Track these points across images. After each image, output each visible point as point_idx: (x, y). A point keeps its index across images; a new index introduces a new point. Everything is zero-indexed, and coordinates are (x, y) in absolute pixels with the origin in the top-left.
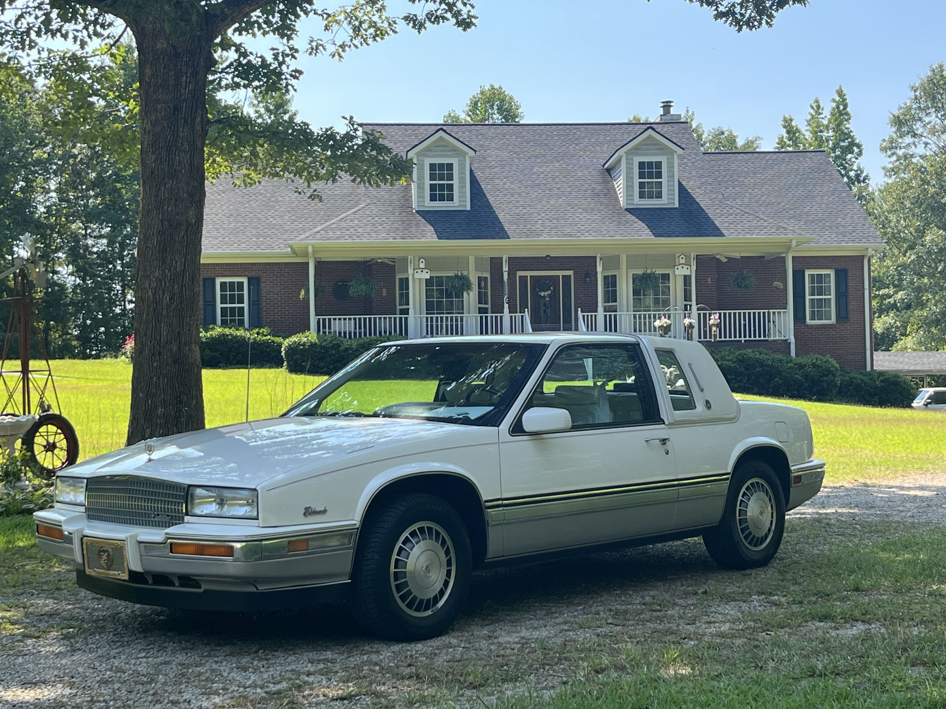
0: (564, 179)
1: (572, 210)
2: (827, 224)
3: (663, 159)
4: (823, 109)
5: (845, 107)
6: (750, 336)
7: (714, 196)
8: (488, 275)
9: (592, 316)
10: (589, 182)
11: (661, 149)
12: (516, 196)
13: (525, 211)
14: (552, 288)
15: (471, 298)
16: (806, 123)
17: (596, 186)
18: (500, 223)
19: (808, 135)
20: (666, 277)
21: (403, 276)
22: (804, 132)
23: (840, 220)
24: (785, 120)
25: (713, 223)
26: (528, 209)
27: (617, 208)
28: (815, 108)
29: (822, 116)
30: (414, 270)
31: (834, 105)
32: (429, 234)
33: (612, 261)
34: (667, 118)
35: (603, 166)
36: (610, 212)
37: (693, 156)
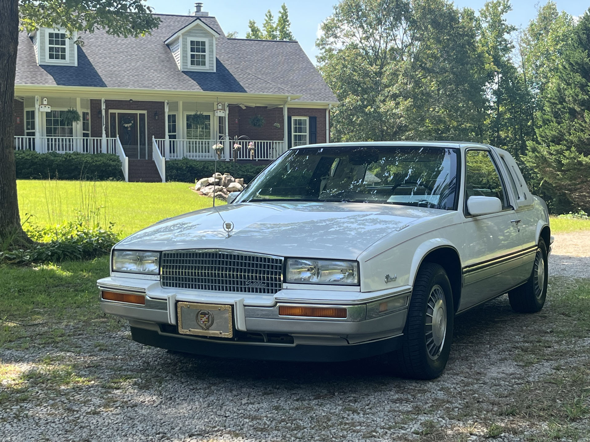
0: (139, 49)
1: (147, 70)
2: (304, 88)
3: (206, 40)
4: (273, 17)
5: (287, 16)
6: (261, 157)
7: (237, 66)
8: (89, 111)
9: (161, 141)
10: (156, 52)
11: (205, 33)
12: (108, 59)
13: (115, 69)
14: (132, 122)
15: (77, 126)
16: (263, 26)
17: (161, 55)
18: (99, 76)
19: (265, 33)
20: (208, 117)
21: (30, 109)
22: (262, 31)
23: (311, 86)
24: (250, 23)
25: (239, 84)
26: (117, 67)
27: (177, 70)
28: (269, 16)
29: (273, 21)
30: (39, 105)
31: (280, 15)
32: (50, 81)
33: (174, 106)
34: (199, 14)
35: (164, 42)
36: (172, 73)
37: (221, 40)
